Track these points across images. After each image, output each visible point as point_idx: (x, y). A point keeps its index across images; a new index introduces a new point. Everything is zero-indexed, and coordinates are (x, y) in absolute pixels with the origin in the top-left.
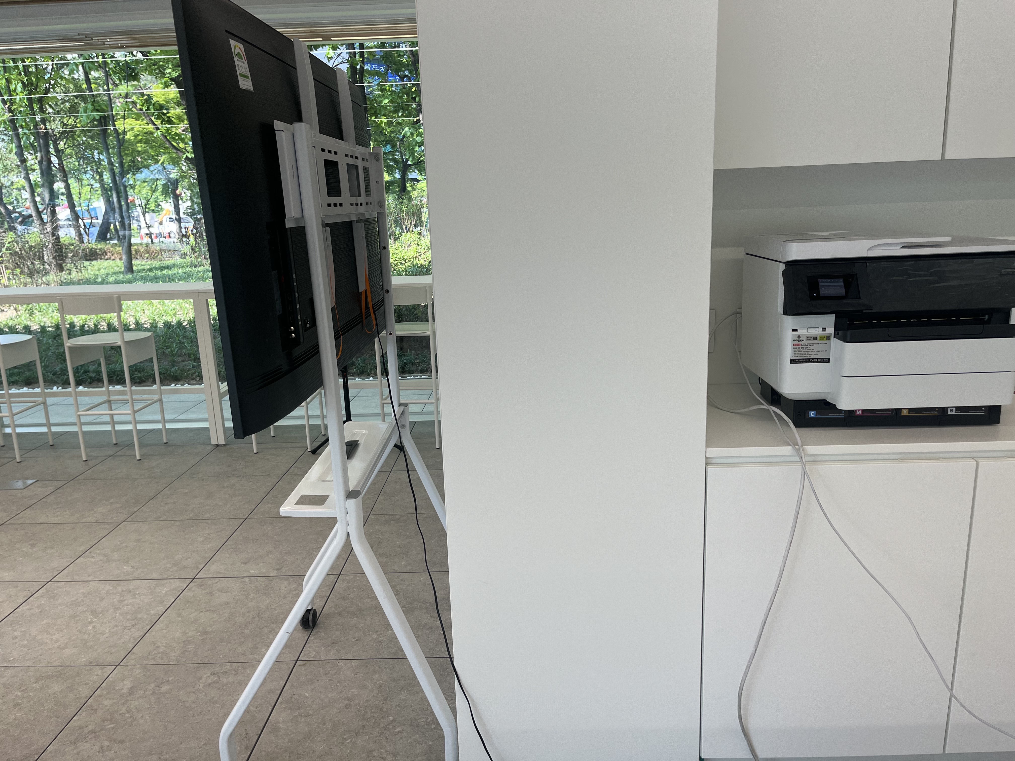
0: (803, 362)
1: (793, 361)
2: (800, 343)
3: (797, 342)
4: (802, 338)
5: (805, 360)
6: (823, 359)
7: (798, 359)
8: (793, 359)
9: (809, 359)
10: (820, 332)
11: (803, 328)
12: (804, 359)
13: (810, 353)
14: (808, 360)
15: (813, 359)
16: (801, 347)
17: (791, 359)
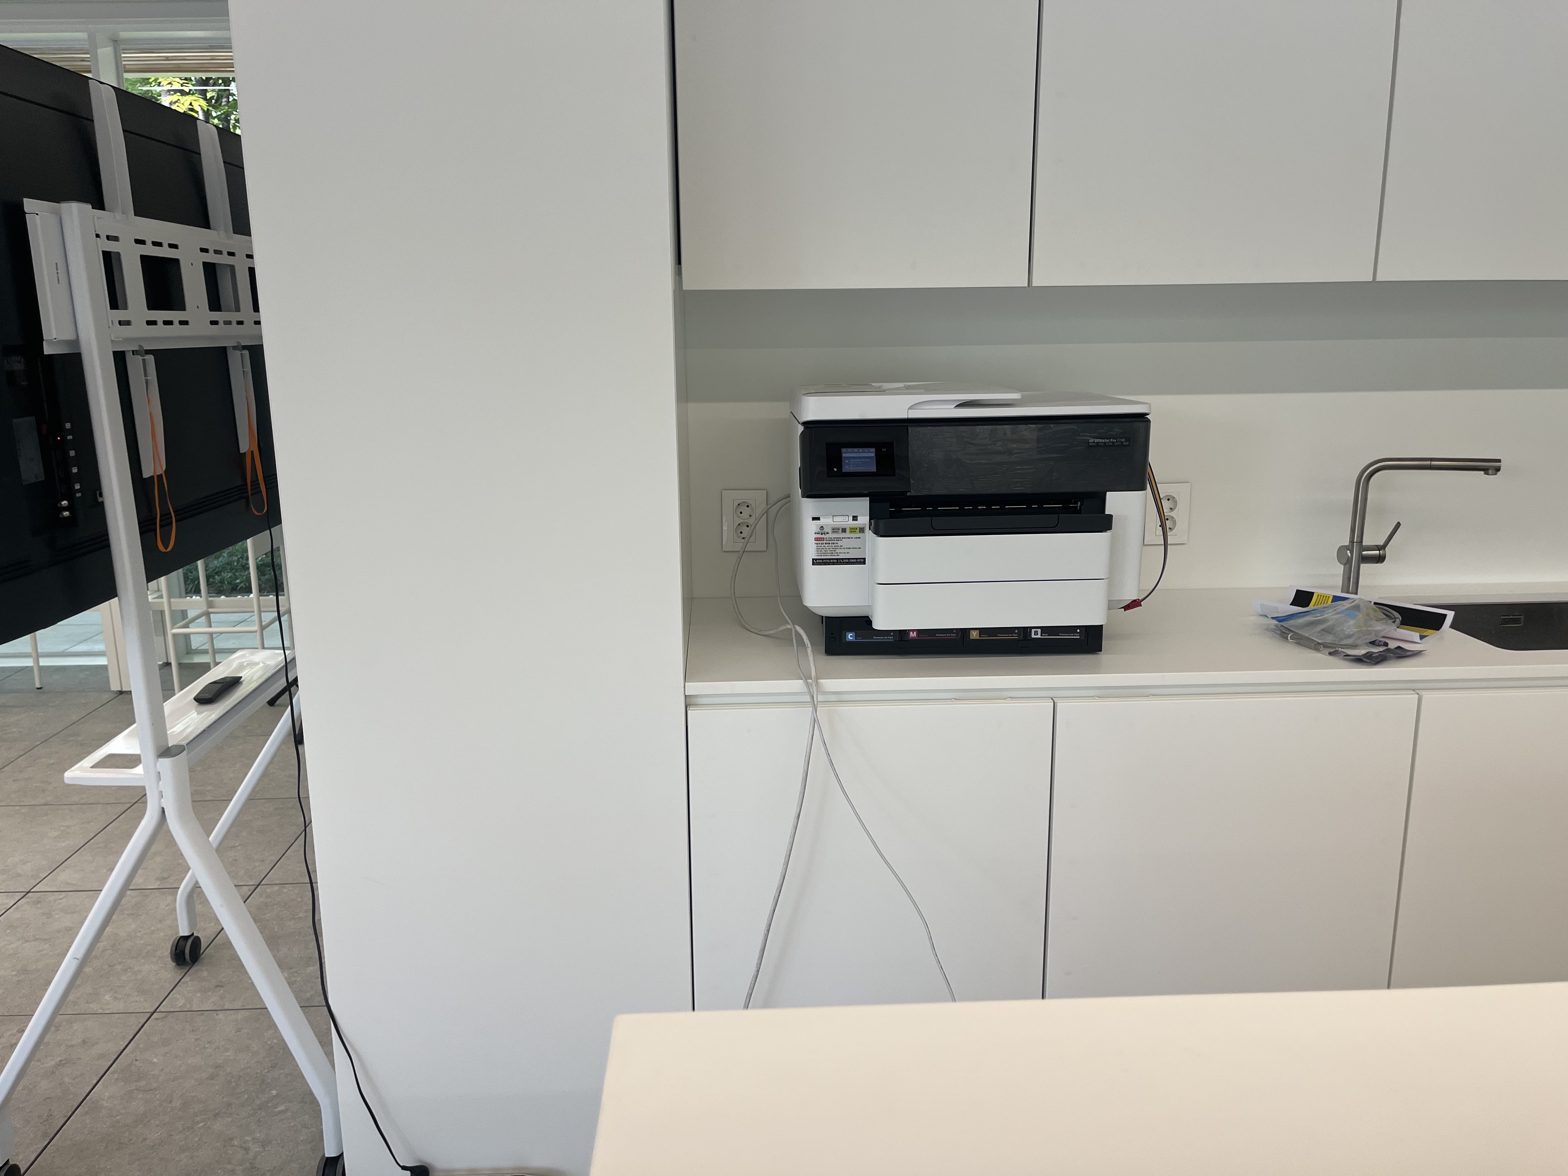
0: (829, 564)
1: (815, 562)
2: (823, 536)
3: (819, 536)
4: (826, 530)
5: (831, 561)
6: (857, 559)
7: (822, 559)
8: (816, 559)
9: (837, 559)
10: (851, 522)
11: (826, 515)
12: (830, 559)
13: (838, 551)
14: (838, 561)
15: (843, 559)
16: (825, 542)
17: (813, 559)
